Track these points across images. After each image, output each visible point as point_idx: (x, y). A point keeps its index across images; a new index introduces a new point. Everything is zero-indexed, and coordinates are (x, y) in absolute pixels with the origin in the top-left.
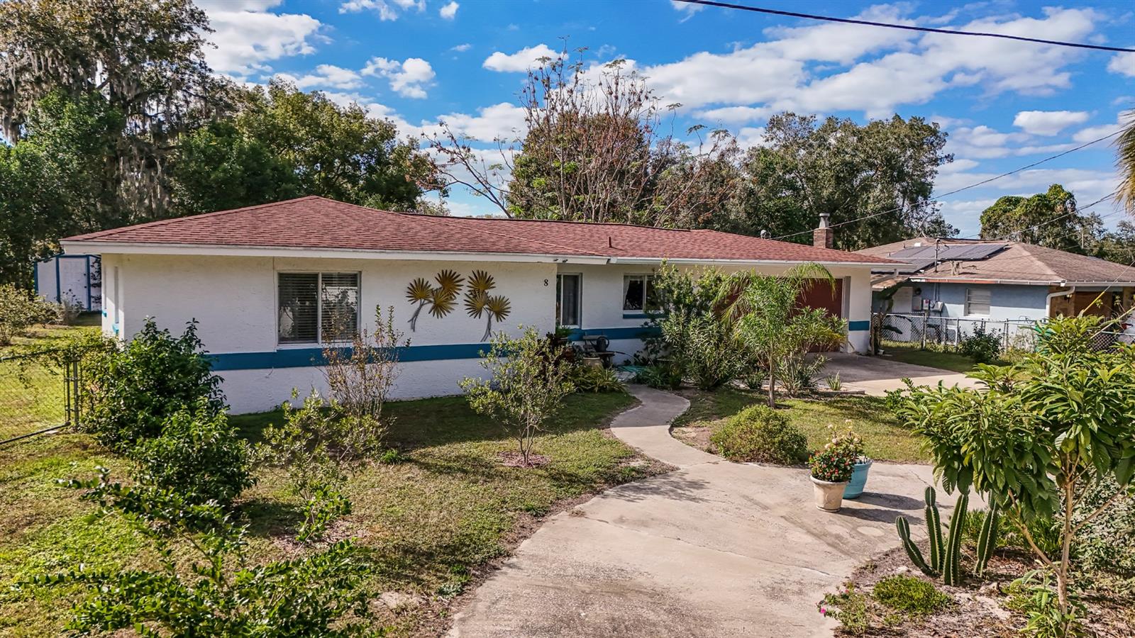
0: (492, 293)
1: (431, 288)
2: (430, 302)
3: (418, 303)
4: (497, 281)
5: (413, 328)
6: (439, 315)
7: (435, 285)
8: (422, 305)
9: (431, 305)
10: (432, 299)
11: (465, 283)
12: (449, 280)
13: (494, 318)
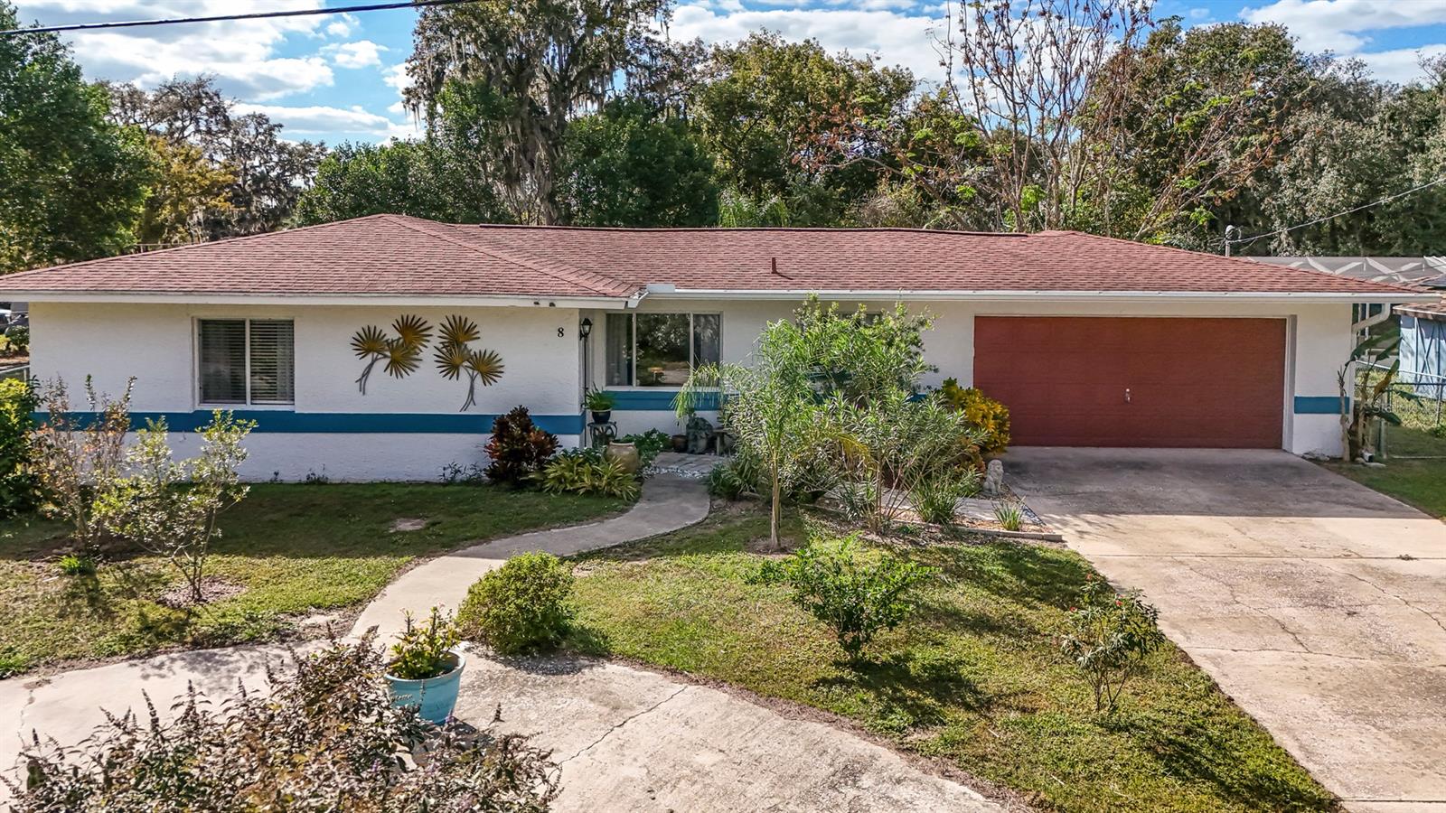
0: (473, 346)
1: (385, 338)
2: (385, 356)
3: (369, 359)
4: (483, 330)
5: (363, 390)
6: (399, 375)
7: (392, 335)
8: (374, 361)
9: (387, 361)
10: (388, 354)
11: (436, 332)
12: (412, 329)
13: (479, 380)
